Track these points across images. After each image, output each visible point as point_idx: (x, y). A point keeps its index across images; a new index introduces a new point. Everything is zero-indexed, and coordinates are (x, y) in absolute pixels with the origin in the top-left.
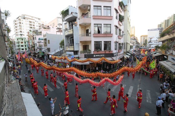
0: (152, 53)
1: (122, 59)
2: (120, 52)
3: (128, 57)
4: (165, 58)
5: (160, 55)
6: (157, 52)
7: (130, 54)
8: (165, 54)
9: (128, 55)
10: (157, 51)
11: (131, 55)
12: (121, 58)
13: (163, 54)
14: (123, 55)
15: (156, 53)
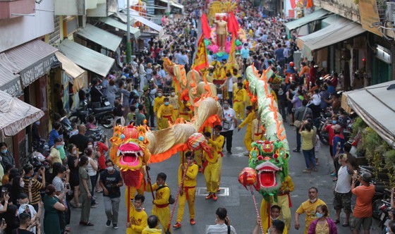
0: (290, 26)
1: (45, 91)
2: (19, 20)
3: (102, 64)
4: (382, 64)
5: (350, 40)
6: (328, 14)
7: (113, 43)
8: (376, 31)
9: (96, 47)
10: (327, 7)
11: (124, 47)
12: (29, 79)
13: (367, 27)
14: (46, 50)
15: (317, 25)
